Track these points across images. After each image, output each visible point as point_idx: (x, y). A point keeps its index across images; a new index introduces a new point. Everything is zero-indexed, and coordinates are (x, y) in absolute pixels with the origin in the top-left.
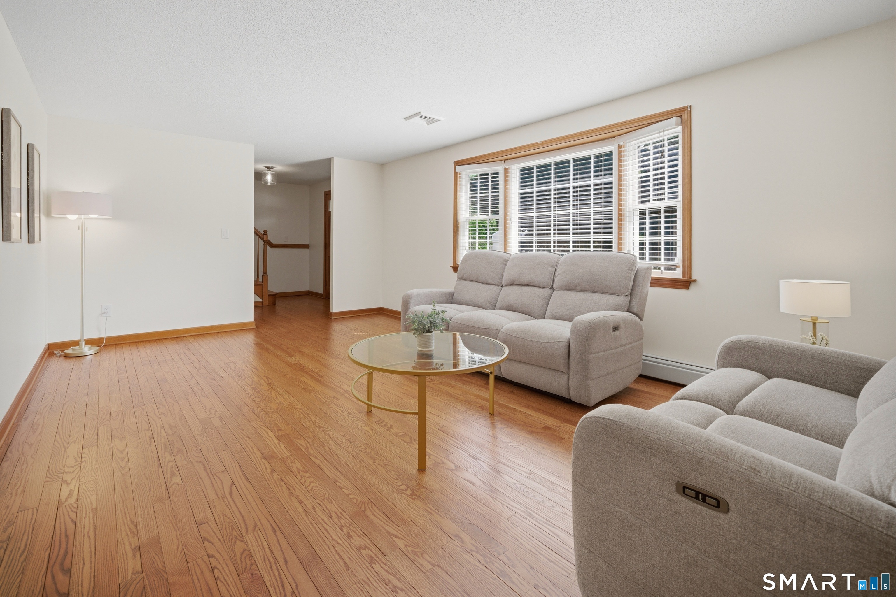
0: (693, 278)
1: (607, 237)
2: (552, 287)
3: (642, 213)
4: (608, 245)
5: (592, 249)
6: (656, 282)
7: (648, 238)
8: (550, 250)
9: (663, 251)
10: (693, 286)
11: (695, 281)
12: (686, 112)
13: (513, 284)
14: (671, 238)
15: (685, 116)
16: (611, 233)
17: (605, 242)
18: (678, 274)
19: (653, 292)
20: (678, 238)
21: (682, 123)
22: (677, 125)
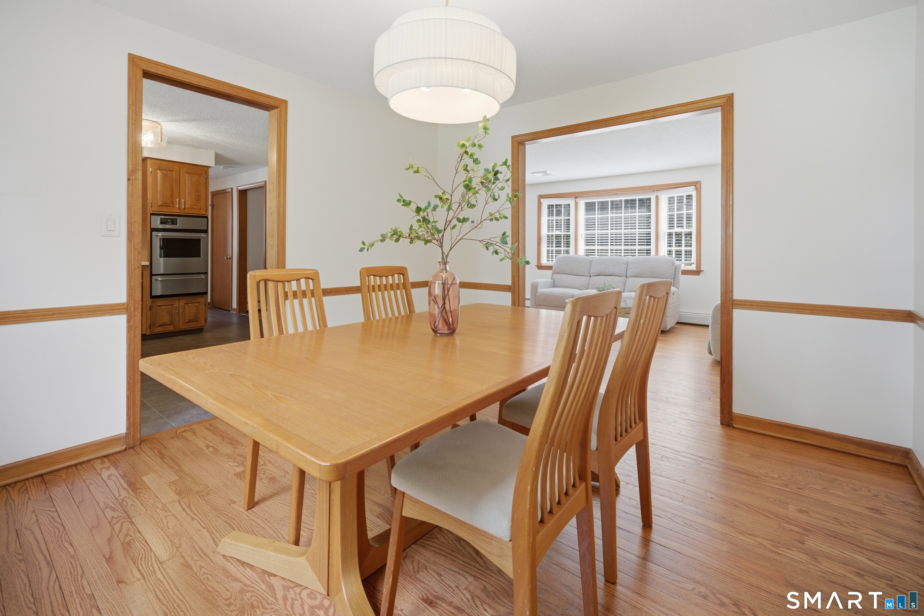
0: (702, 269)
1: (648, 247)
2: (626, 276)
3: (670, 235)
4: (648, 252)
5: (637, 254)
6: (684, 272)
7: (674, 249)
8: (608, 255)
9: (683, 256)
10: (701, 274)
11: (703, 271)
12: (698, 184)
13: (599, 275)
14: (688, 248)
15: (698, 186)
16: (650, 245)
17: (647, 250)
18: (693, 267)
19: (683, 278)
20: (694, 249)
21: (696, 189)
22: (694, 190)
